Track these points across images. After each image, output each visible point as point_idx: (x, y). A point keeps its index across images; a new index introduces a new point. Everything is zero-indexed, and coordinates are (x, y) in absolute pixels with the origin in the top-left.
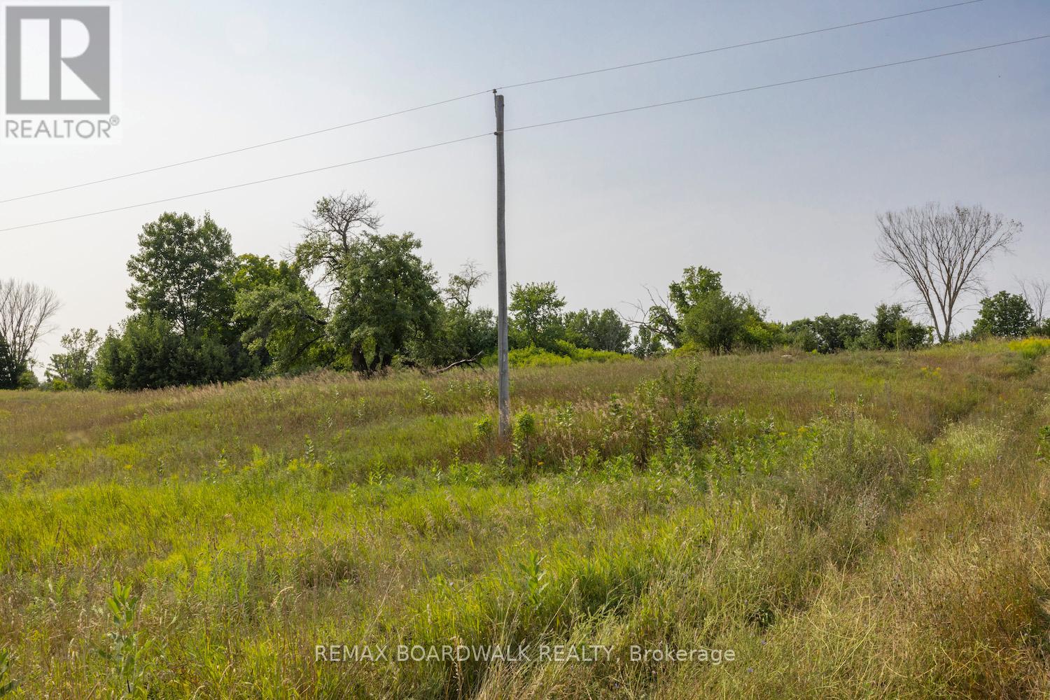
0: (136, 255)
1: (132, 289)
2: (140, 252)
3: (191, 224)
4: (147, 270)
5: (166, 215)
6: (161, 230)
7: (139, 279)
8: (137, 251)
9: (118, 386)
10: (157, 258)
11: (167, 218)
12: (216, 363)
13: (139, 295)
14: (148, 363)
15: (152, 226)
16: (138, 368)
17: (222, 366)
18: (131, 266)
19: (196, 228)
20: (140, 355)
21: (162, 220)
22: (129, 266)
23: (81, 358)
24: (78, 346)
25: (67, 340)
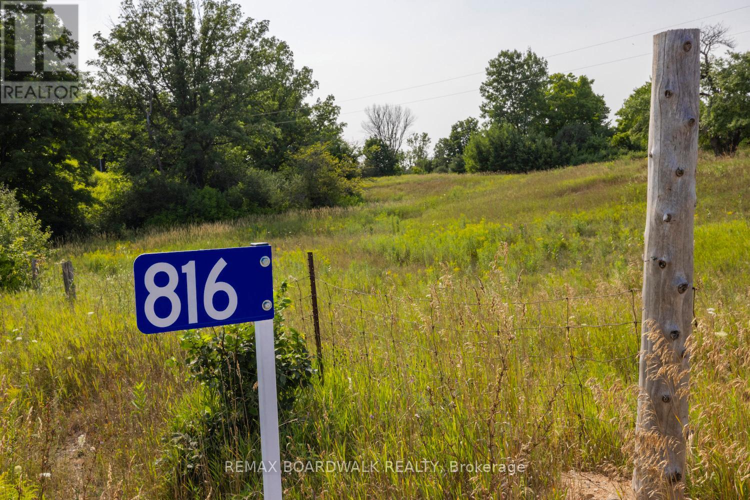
0: (485, 82)
1: (483, 105)
2: (487, 80)
3: (519, 56)
4: (491, 91)
5: (502, 52)
6: (500, 62)
7: (488, 97)
8: (485, 78)
9: (483, 169)
10: (499, 83)
11: (504, 54)
12: (548, 150)
13: (487, 109)
14: (502, 153)
15: (493, 61)
16: (495, 157)
17: (552, 152)
18: (482, 90)
19: (522, 60)
20: (496, 149)
21: (500, 56)
22: (481, 90)
23: (420, 152)
24: (417, 144)
25: (410, 141)
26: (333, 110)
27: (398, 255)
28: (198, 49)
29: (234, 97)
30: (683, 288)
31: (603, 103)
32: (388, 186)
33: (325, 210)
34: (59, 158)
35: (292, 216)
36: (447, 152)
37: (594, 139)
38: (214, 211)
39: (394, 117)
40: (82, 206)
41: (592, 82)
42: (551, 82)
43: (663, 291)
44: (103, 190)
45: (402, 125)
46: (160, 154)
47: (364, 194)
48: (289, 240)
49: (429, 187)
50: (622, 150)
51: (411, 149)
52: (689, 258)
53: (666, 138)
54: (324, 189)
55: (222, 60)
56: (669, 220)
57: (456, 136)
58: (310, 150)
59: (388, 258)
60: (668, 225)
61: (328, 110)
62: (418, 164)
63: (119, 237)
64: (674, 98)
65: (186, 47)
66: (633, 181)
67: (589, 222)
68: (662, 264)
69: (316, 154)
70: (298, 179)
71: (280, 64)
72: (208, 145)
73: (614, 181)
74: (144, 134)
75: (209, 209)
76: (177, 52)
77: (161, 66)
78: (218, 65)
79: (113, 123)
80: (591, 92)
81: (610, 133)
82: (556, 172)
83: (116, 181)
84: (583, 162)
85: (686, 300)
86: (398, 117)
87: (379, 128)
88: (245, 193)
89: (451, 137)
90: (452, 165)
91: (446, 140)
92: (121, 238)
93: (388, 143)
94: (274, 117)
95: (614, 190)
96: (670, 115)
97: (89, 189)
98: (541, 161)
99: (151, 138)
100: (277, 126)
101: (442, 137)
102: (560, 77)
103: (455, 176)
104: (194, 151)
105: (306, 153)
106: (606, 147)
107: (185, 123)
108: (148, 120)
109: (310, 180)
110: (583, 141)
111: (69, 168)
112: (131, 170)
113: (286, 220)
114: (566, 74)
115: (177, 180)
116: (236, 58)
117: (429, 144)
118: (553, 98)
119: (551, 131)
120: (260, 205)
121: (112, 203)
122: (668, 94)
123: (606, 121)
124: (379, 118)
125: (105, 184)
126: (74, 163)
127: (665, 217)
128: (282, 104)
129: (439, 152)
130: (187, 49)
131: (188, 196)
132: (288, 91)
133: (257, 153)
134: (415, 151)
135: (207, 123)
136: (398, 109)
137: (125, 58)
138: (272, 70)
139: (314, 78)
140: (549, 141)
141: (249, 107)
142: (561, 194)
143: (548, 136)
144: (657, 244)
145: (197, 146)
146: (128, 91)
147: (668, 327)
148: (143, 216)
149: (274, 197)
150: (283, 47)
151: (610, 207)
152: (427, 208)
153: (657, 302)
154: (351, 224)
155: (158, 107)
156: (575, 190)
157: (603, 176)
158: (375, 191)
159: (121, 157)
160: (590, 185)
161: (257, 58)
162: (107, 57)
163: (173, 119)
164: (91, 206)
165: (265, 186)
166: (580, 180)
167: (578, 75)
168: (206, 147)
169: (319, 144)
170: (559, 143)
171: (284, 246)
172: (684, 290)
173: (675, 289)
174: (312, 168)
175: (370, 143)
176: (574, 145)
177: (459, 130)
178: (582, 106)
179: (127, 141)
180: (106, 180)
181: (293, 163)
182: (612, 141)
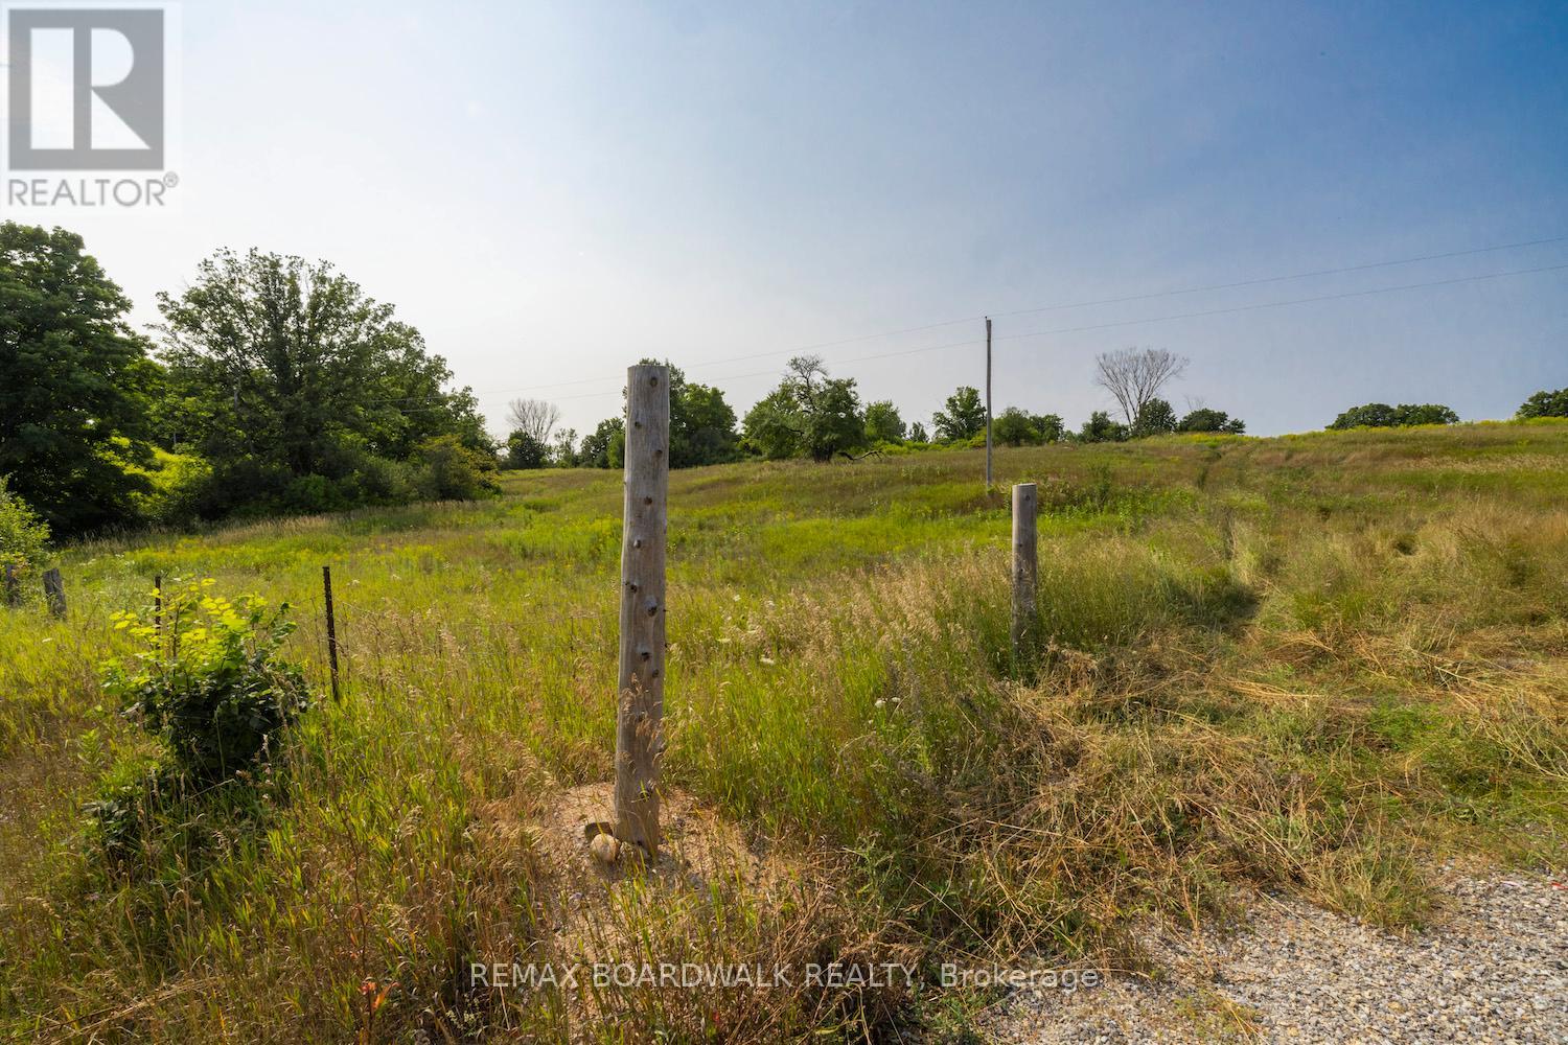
23: (567, 447)
24: (564, 440)
25: (557, 436)
26: (470, 401)
27: (523, 549)
28: (306, 326)
29: (350, 380)
30: (653, 611)
31: (731, 412)
32: (531, 479)
33: (451, 504)
34: (101, 434)
35: (416, 508)
36: (593, 448)
37: (723, 443)
38: (321, 501)
39: (539, 412)
40: (135, 494)
41: (723, 393)
42: (687, 391)
43: (635, 616)
44: (170, 475)
45: (548, 420)
46: (251, 437)
47: (503, 487)
48: (409, 534)
49: (571, 481)
50: (746, 454)
51: (558, 444)
52: (660, 582)
53: (636, 468)
54: (456, 480)
55: (337, 340)
56: (639, 546)
57: (602, 434)
58: (439, 441)
59: (514, 553)
60: (639, 550)
61: (464, 401)
62: (565, 458)
63: (187, 531)
64: (642, 430)
65: (290, 321)
66: (749, 482)
67: (709, 518)
68: (633, 587)
69: (446, 445)
70: (427, 470)
71: (410, 350)
72: (316, 430)
73: (737, 481)
74: (231, 414)
75: (315, 499)
76: (277, 326)
77: (255, 339)
78: (331, 345)
79: (188, 399)
80: (723, 403)
81: (737, 438)
82: (688, 471)
83: (189, 465)
84: (714, 463)
85: (657, 622)
86: (544, 412)
87: (524, 422)
88: (363, 483)
89: (597, 434)
90: (598, 461)
91: (592, 437)
92: (190, 531)
93: (534, 437)
94: (401, 405)
95: (733, 490)
96: (639, 445)
97: (148, 474)
98: (679, 461)
99: (239, 419)
100: (404, 414)
101: (589, 434)
102: (694, 387)
103: (601, 471)
104: (298, 436)
105: (434, 444)
106: (733, 451)
107: (286, 404)
108: (236, 398)
109: (440, 471)
110: (714, 444)
111: (116, 448)
112: (209, 452)
113: (408, 512)
114: (701, 385)
115: (275, 467)
116: (354, 340)
117: (576, 440)
118: (689, 405)
119: (688, 434)
120: (381, 496)
121: (182, 490)
122: (637, 425)
123: (734, 428)
124: (523, 412)
125: (175, 469)
126: (125, 442)
127: (635, 543)
128: (411, 391)
129: (586, 448)
130: (290, 323)
131: (287, 483)
132: (419, 378)
133: (382, 440)
134: (562, 446)
135: (314, 406)
136: (544, 405)
137: (205, 326)
138: (400, 356)
139: (448, 368)
140: (686, 443)
141: (370, 392)
142: (689, 491)
143: (685, 438)
144: (630, 569)
145: (301, 430)
146: (210, 363)
147: (640, 650)
148: (225, 507)
149: (397, 488)
150: (413, 332)
151: (729, 504)
152: (566, 502)
153: (629, 624)
154: (482, 517)
155: (250, 383)
156: (702, 488)
157: (726, 476)
158: (517, 483)
159: (198, 438)
160: (714, 484)
161: (381, 342)
162: (179, 322)
163: (270, 400)
164: (150, 495)
165: (387, 476)
166: (707, 480)
167: (710, 387)
168: (313, 433)
169: (449, 435)
170: (695, 445)
171: (401, 541)
172: (653, 614)
173: (646, 612)
174: (441, 459)
175: (516, 436)
176: (706, 448)
177: (605, 428)
178: (714, 414)
179: (206, 420)
180: (177, 464)
181: (421, 453)
182: (738, 446)
